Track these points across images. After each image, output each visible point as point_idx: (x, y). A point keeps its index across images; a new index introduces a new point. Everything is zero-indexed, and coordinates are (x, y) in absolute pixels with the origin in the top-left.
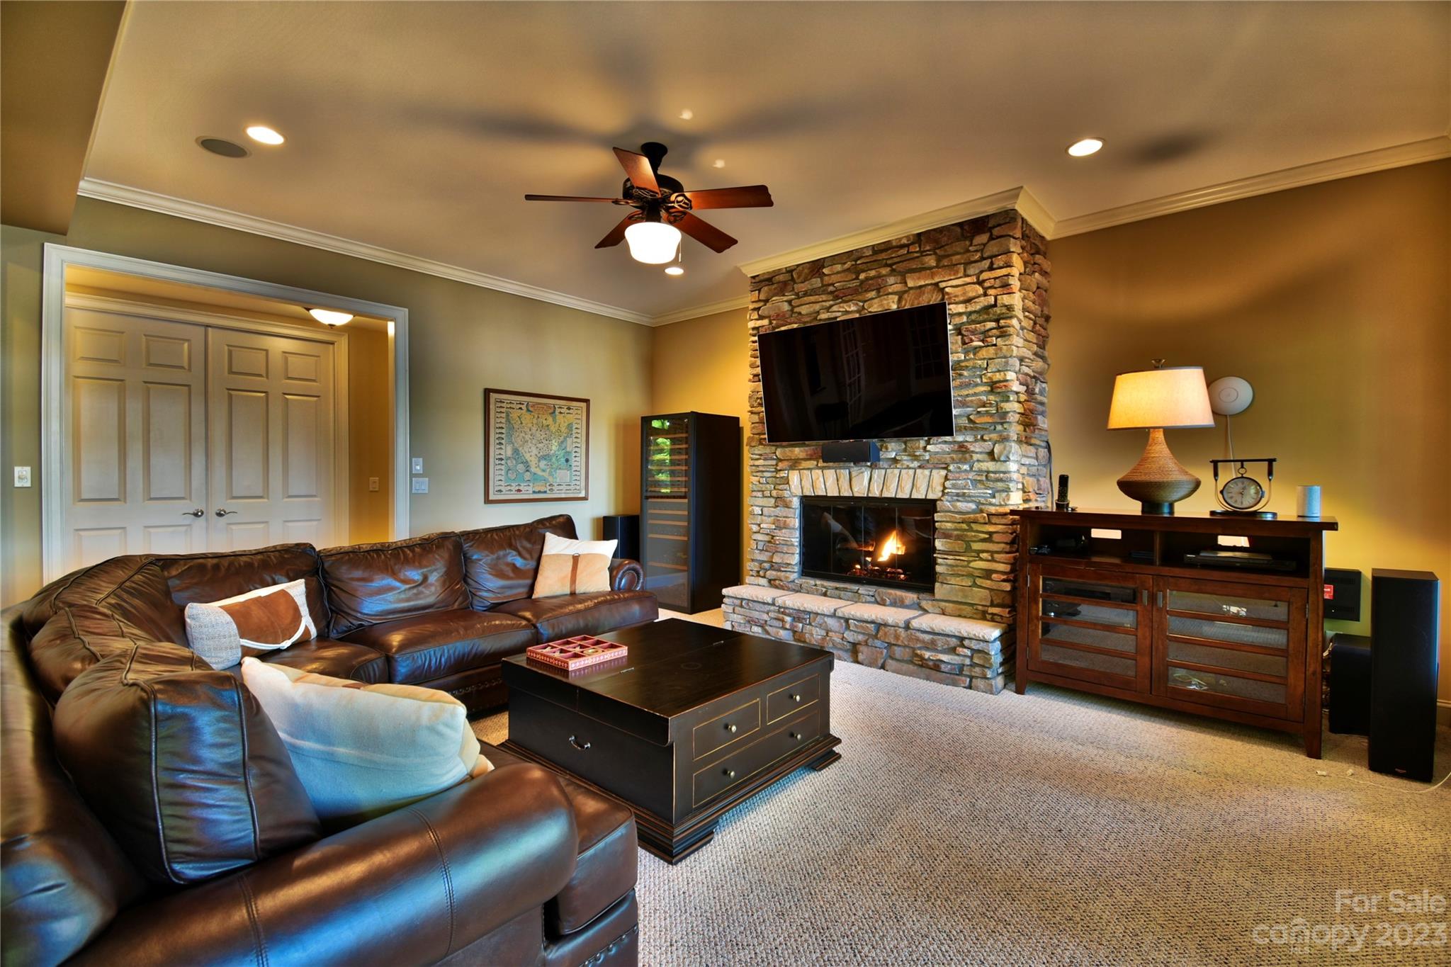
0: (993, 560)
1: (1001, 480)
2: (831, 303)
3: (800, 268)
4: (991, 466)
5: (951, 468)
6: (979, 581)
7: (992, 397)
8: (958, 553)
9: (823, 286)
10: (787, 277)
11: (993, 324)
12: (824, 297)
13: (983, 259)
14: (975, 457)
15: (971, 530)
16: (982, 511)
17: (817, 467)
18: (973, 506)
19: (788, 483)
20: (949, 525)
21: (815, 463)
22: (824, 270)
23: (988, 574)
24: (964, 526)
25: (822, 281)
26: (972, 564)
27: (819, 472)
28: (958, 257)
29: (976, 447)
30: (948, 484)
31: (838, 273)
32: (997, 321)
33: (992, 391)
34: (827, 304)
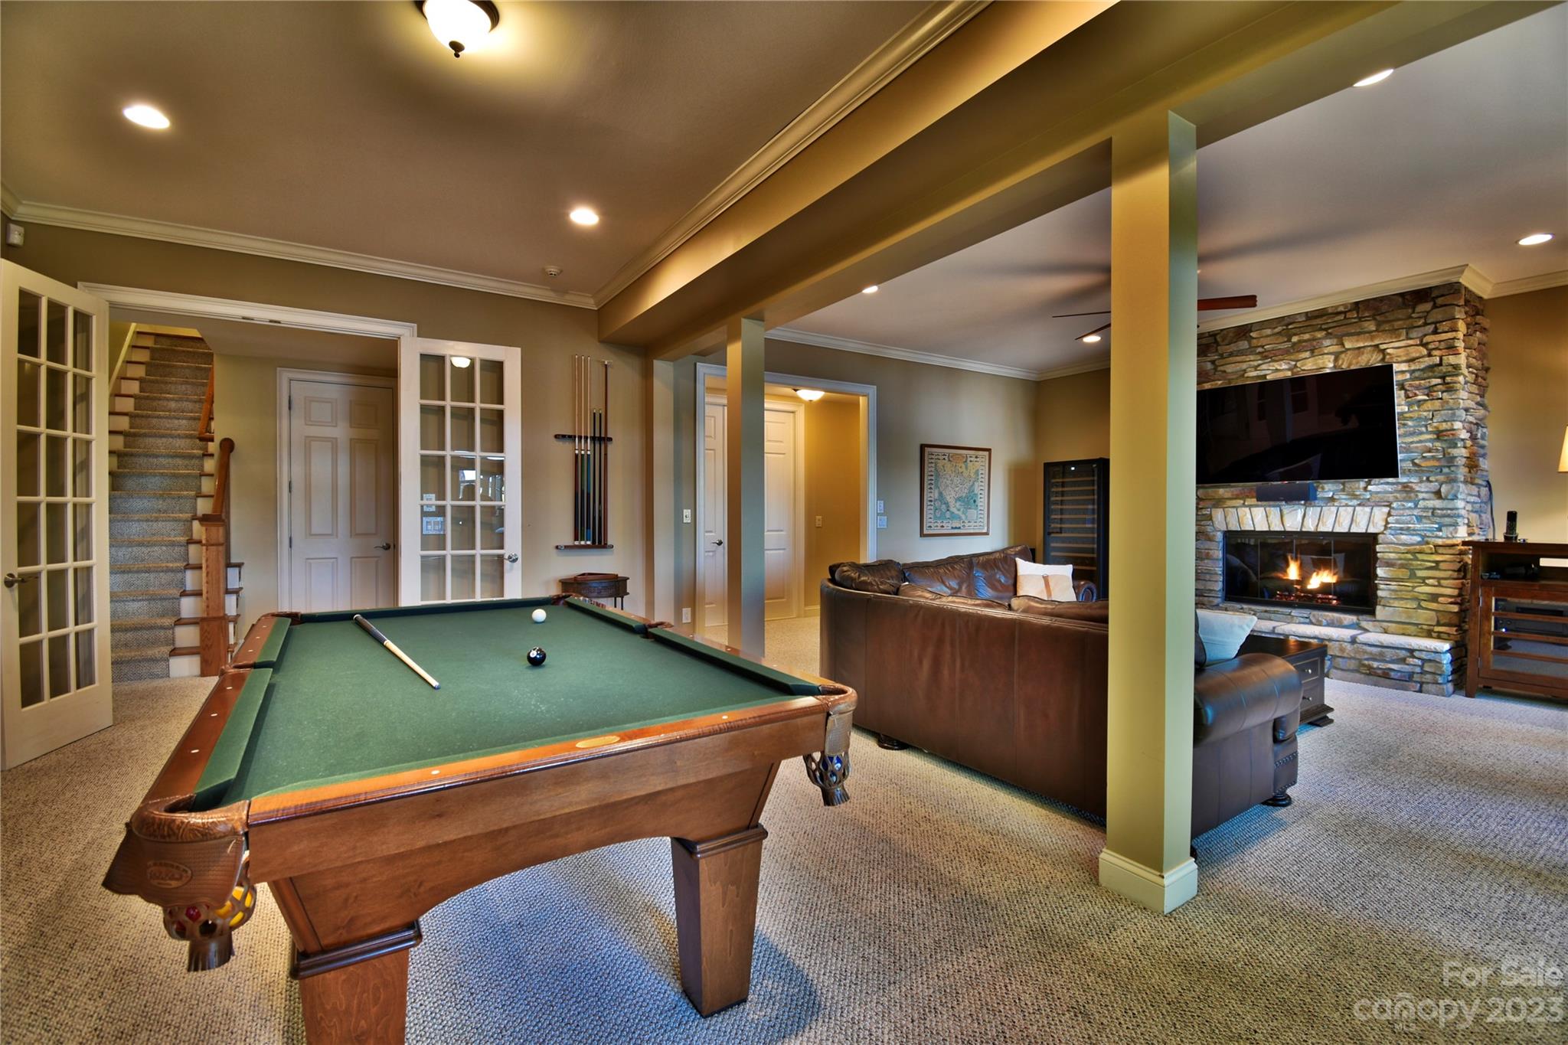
0: (1440, 585)
1: (1449, 516)
2: (1260, 362)
3: (1225, 332)
4: (1438, 503)
5: (1394, 505)
6: (1424, 604)
7: (1438, 444)
8: (1402, 580)
9: (1250, 347)
10: (1211, 340)
11: (1439, 381)
12: (1252, 357)
13: (1426, 324)
14: (1421, 496)
15: (1417, 559)
16: (1428, 543)
17: (1244, 505)
18: (1419, 539)
19: (1211, 519)
20: (1392, 556)
21: (1242, 502)
22: (1251, 334)
23: (1434, 598)
24: (1409, 556)
25: (1250, 343)
26: (1417, 589)
27: (1247, 509)
28: (1400, 322)
29: (1423, 487)
30: (1390, 519)
31: (1268, 336)
32: (1443, 378)
33: (1438, 439)
34: (1256, 363)
